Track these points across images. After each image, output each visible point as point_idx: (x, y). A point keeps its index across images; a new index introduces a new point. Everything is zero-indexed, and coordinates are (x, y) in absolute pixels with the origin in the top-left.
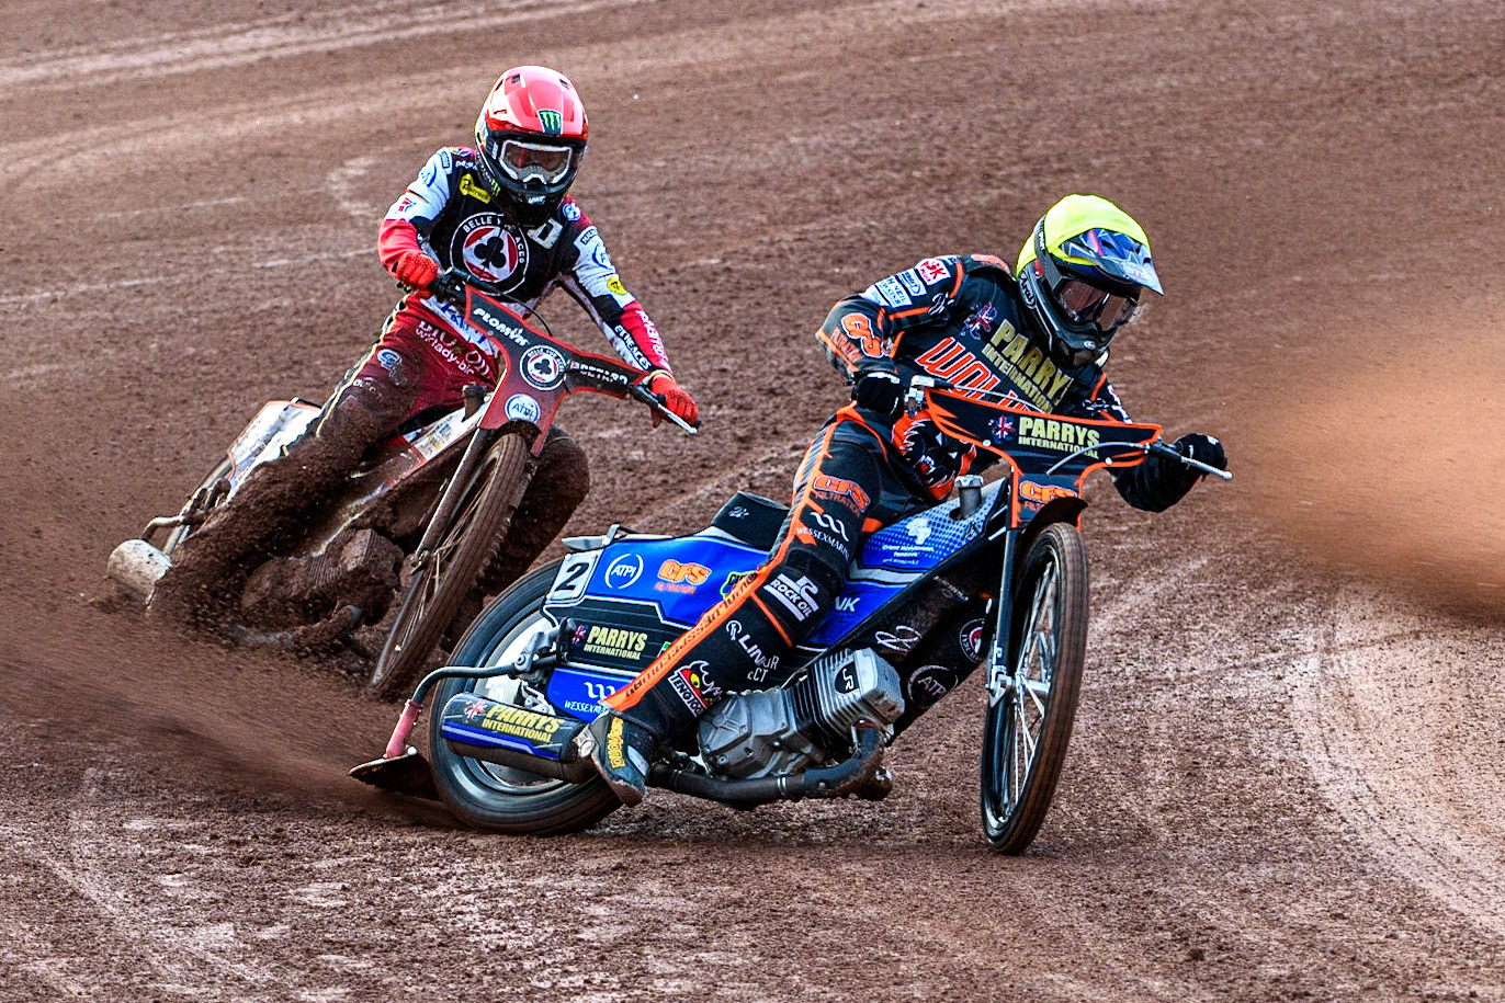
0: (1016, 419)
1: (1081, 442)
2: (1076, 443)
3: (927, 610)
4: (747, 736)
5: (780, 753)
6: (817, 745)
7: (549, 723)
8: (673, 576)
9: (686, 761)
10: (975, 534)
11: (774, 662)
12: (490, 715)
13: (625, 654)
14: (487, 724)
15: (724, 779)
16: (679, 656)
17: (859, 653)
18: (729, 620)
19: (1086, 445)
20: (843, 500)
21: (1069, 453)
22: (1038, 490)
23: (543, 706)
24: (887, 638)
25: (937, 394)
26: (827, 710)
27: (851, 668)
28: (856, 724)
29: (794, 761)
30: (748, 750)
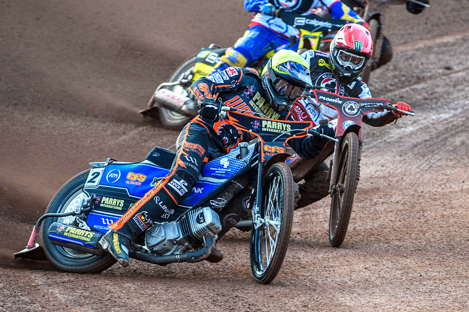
0: (261, 121)
1: (284, 129)
2: (283, 129)
3: (229, 192)
4: (164, 240)
5: (176, 246)
6: (190, 242)
7: (89, 234)
8: (132, 178)
9: (141, 248)
10: (246, 165)
11: (172, 212)
12: (67, 231)
13: (116, 208)
14: (66, 234)
15: (155, 255)
16: (137, 209)
17: (205, 209)
18: (155, 195)
19: (286, 130)
20: (195, 151)
21: (280, 134)
22: (270, 148)
23: (86, 227)
24: (214, 202)
25: (231, 113)
26: (194, 230)
27: (202, 214)
28: (205, 235)
29: (182, 248)
30: (165, 245)
